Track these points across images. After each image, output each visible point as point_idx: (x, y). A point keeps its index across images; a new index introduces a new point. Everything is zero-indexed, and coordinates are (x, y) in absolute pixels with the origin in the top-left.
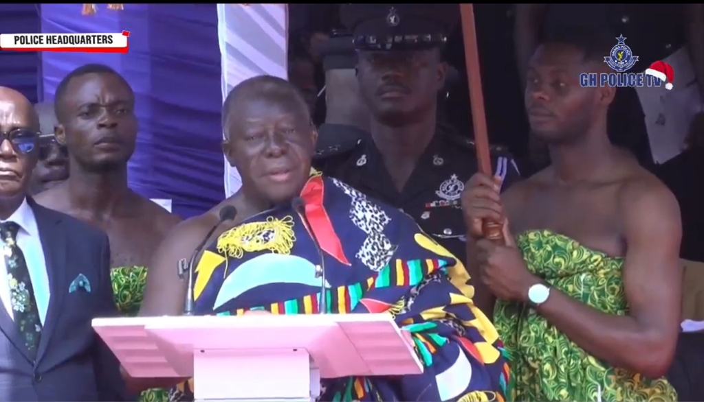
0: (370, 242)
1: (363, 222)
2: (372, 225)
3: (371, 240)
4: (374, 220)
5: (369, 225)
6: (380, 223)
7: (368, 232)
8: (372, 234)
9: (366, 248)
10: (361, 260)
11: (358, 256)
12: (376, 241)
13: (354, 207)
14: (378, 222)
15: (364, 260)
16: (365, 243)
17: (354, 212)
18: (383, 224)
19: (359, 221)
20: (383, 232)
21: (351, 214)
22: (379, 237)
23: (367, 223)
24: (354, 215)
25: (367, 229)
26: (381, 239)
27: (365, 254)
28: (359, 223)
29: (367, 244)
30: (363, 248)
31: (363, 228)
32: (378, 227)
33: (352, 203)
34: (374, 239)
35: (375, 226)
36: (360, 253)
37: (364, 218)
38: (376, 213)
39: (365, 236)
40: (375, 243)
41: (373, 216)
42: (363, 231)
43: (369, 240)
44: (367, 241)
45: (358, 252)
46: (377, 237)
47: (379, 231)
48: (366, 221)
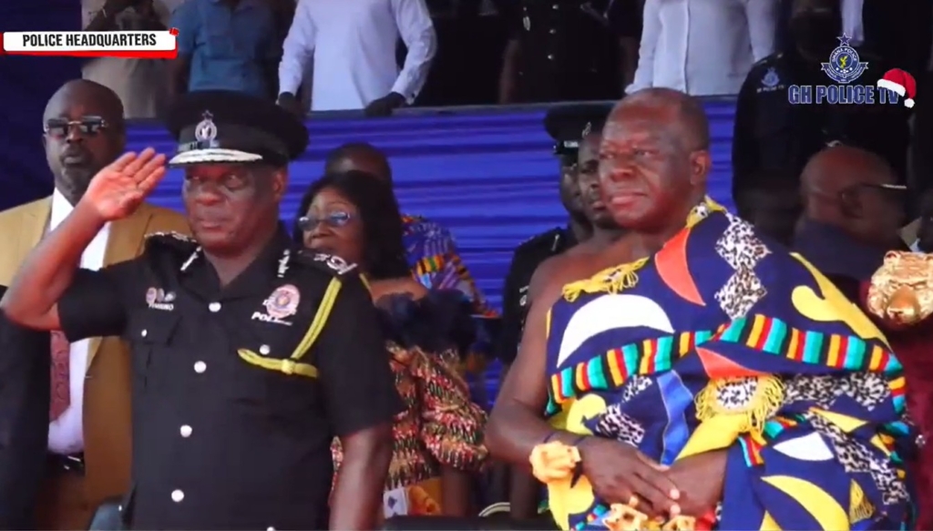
0: (736, 282)
1: (731, 255)
2: (742, 260)
3: (738, 279)
4: (747, 253)
5: (739, 259)
6: (754, 258)
7: (735, 267)
8: (740, 271)
9: (729, 289)
10: (719, 303)
11: (718, 297)
12: (743, 281)
13: (725, 237)
14: (751, 255)
15: (723, 305)
16: (729, 282)
17: (723, 243)
18: (757, 258)
19: (727, 252)
20: (755, 269)
21: (717, 246)
22: (748, 275)
23: (737, 257)
24: (722, 246)
25: (735, 264)
26: (749, 279)
27: (726, 297)
28: (726, 255)
29: (732, 284)
30: (726, 288)
31: (731, 262)
32: (749, 263)
33: (725, 233)
34: (741, 278)
35: (746, 261)
36: (721, 294)
37: (735, 250)
38: (753, 244)
39: (732, 271)
40: (740, 284)
41: (746, 248)
42: (729, 265)
43: (735, 278)
44: (732, 279)
45: (719, 291)
46: (744, 276)
47: (750, 267)
48: (735, 254)
